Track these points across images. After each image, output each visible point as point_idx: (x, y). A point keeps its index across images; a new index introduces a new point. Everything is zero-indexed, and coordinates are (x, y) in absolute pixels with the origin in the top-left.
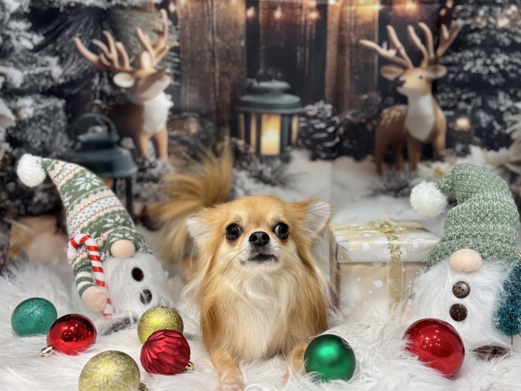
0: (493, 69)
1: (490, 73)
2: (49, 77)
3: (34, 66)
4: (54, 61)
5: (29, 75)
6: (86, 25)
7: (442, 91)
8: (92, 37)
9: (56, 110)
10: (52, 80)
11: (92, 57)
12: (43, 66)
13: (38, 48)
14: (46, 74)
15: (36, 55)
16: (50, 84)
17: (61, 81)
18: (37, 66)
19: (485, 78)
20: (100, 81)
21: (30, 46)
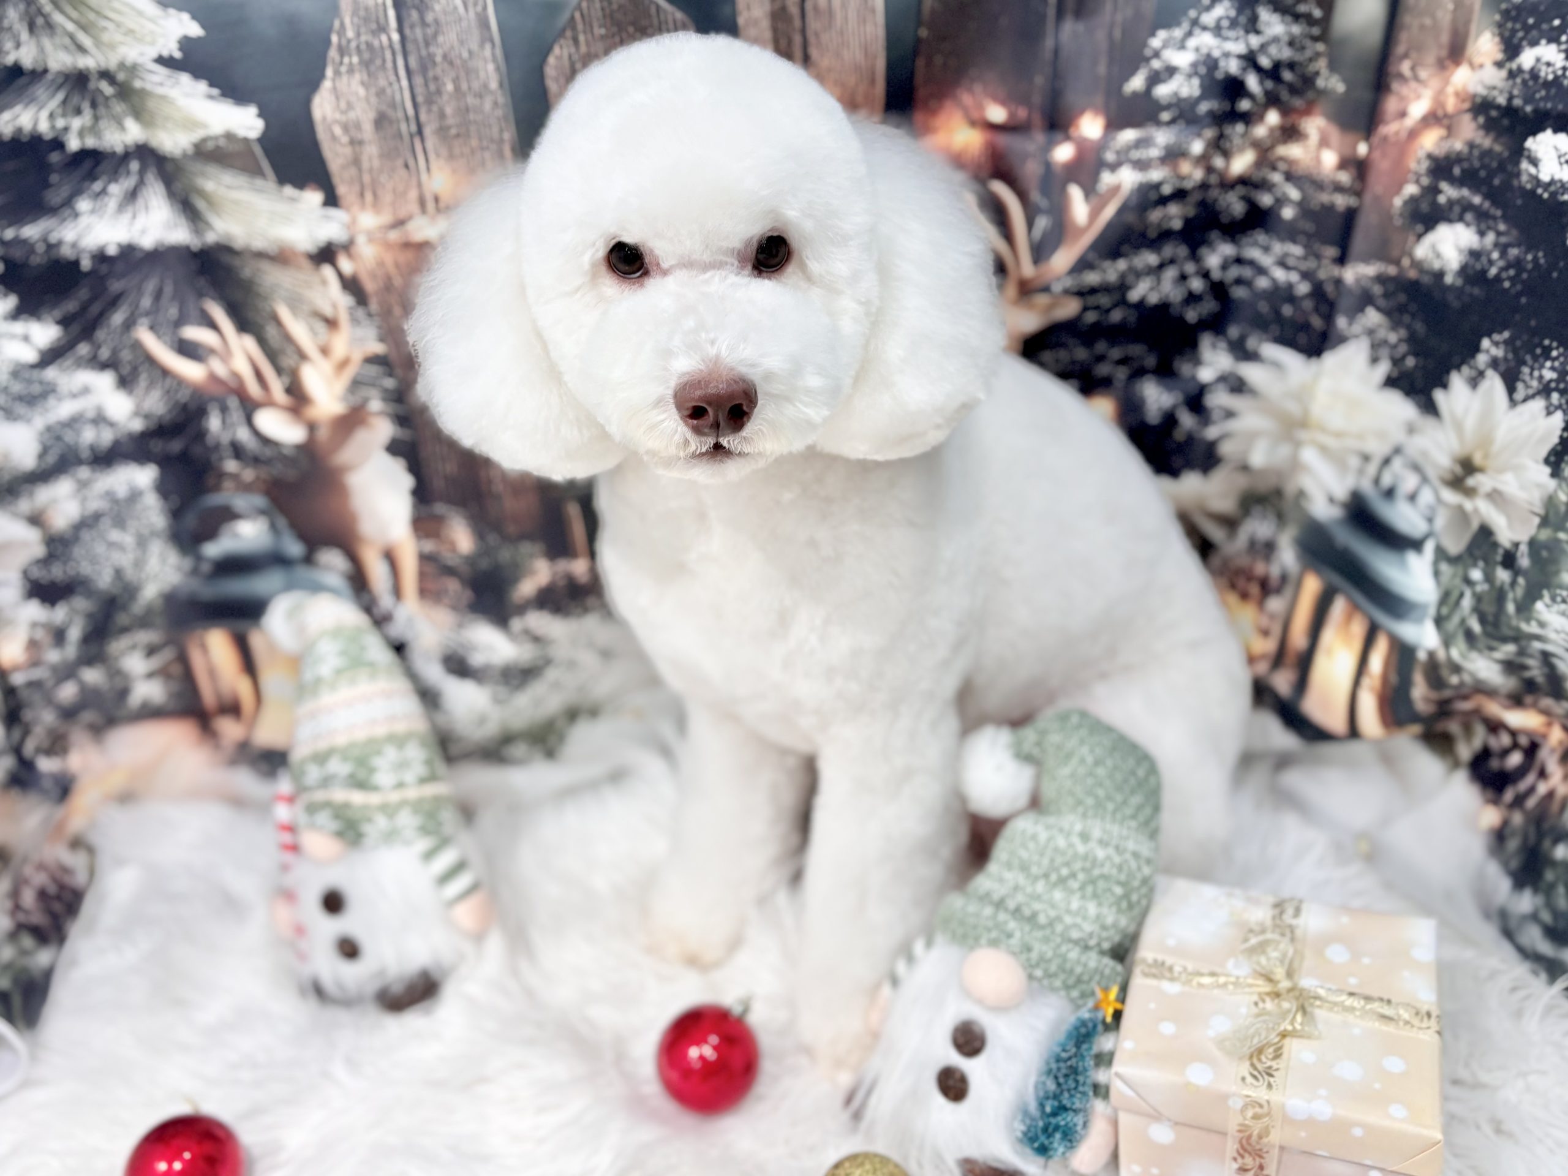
0: (1197, 284)
1: (1192, 298)
2: (100, 419)
3: (51, 401)
4: (103, 383)
5: (49, 429)
6: (158, 296)
8: (179, 323)
9: (135, 496)
10: (111, 424)
12: (74, 396)
13: (51, 356)
14: (91, 414)
15: (51, 373)
16: (107, 437)
17: (137, 426)
18: (60, 399)
19: (1174, 311)
20: (224, 422)
21: (29, 355)
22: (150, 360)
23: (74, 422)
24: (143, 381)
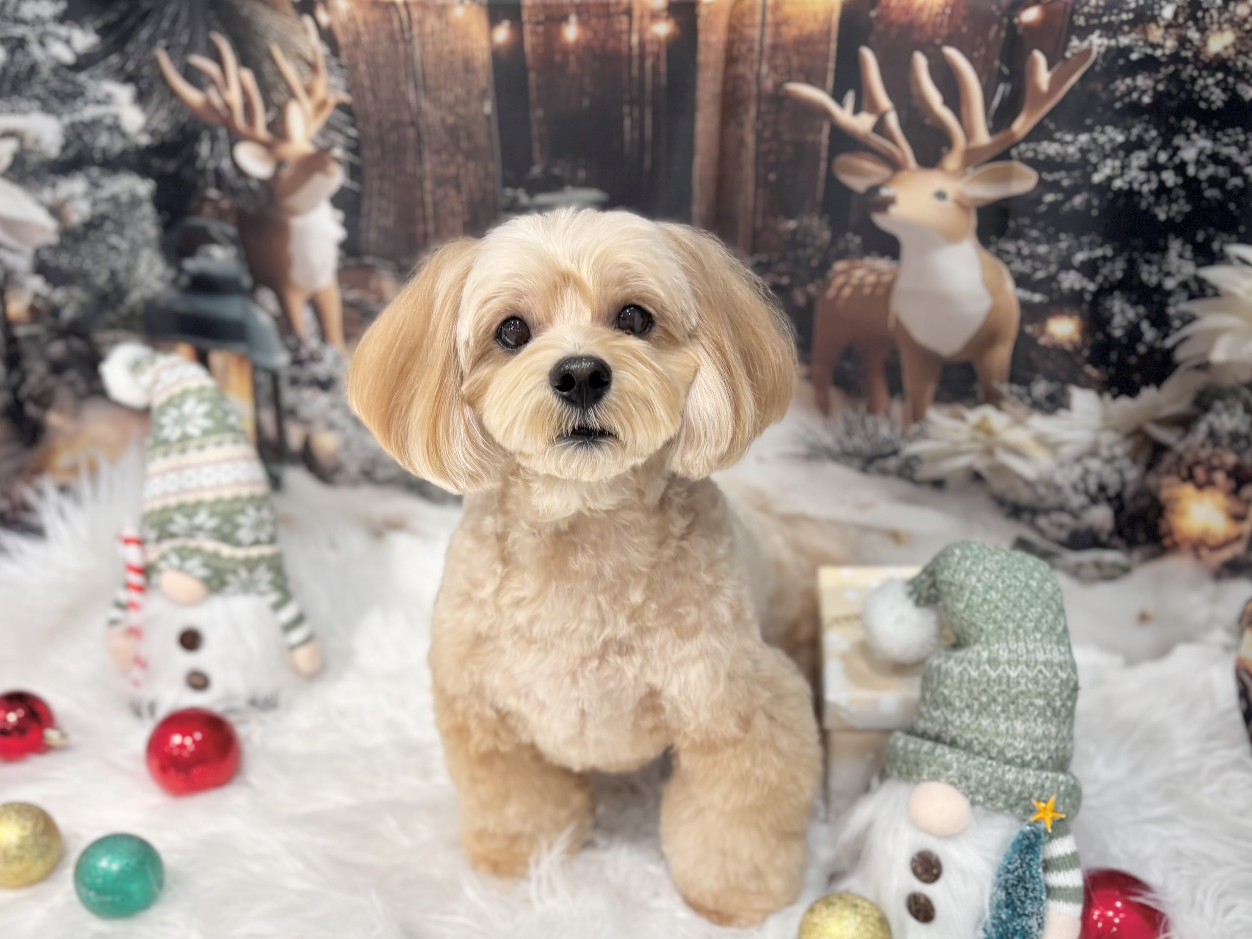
0: (1170, 178)
1: (1161, 190)
2: (115, 128)
3: (79, 102)
4: (123, 94)
5: (73, 126)
7: (1018, 235)
8: (190, 48)
9: (134, 203)
10: (124, 135)
11: (192, 95)
12: (98, 102)
13: (84, 62)
14: (109, 121)
15: (83, 77)
17: (144, 140)
18: (86, 103)
20: (212, 150)
21: (66, 56)
22: (163, 79)
23: (94, 124)
24: (156, 97)
